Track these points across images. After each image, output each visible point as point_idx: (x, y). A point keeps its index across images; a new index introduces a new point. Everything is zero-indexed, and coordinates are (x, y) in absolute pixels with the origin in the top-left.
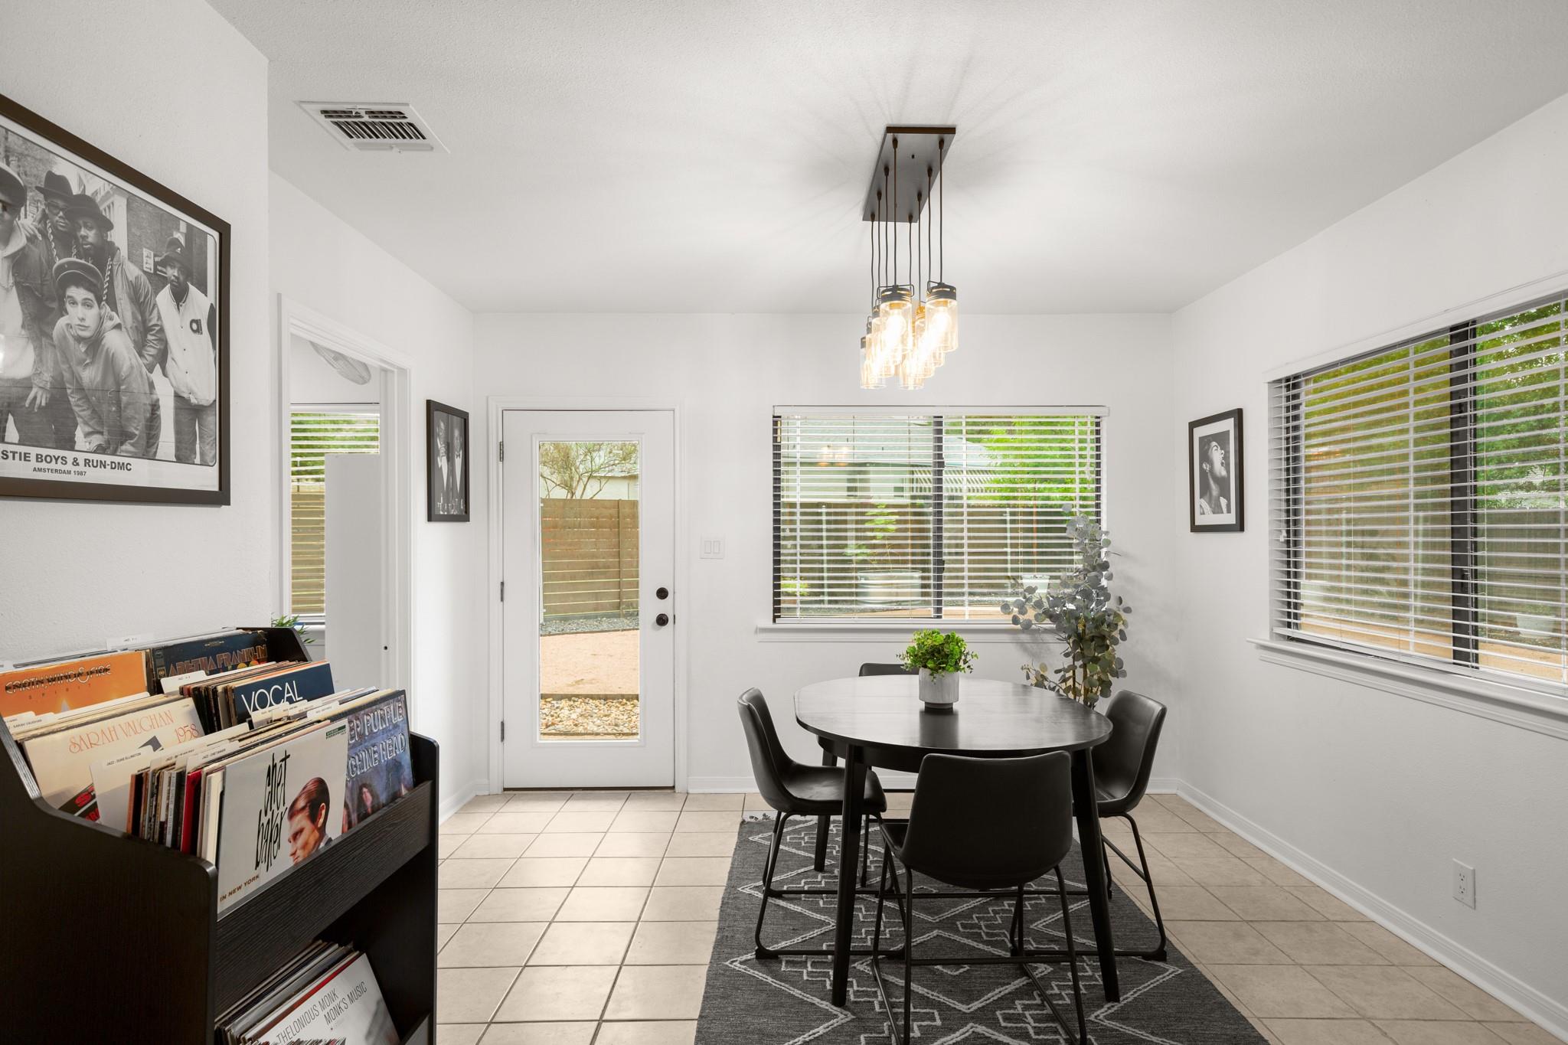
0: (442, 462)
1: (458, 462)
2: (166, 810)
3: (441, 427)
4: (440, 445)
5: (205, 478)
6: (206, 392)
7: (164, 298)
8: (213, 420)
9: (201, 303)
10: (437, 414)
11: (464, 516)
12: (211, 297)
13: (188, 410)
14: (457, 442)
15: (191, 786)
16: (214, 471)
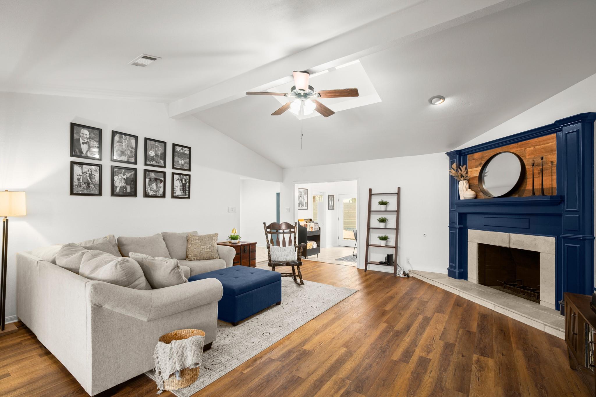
0: (330, 202)
1: (333, 202)
2: (305, 226)
3: (330, 198)
4: (330, 200)
5: (306, 208)
6: (306, 202)
7: (304, 196)
8: (307, 203)
9: (306, 195)
10: (329, 196)
11: (334, 209)
12: (307, 195)
13: (306, 203)
14: (333, 199)
15: (306, 225)
16: (307, 207)
